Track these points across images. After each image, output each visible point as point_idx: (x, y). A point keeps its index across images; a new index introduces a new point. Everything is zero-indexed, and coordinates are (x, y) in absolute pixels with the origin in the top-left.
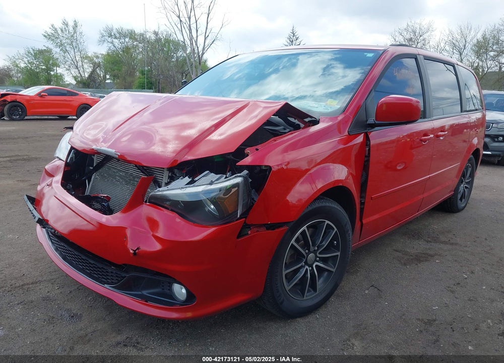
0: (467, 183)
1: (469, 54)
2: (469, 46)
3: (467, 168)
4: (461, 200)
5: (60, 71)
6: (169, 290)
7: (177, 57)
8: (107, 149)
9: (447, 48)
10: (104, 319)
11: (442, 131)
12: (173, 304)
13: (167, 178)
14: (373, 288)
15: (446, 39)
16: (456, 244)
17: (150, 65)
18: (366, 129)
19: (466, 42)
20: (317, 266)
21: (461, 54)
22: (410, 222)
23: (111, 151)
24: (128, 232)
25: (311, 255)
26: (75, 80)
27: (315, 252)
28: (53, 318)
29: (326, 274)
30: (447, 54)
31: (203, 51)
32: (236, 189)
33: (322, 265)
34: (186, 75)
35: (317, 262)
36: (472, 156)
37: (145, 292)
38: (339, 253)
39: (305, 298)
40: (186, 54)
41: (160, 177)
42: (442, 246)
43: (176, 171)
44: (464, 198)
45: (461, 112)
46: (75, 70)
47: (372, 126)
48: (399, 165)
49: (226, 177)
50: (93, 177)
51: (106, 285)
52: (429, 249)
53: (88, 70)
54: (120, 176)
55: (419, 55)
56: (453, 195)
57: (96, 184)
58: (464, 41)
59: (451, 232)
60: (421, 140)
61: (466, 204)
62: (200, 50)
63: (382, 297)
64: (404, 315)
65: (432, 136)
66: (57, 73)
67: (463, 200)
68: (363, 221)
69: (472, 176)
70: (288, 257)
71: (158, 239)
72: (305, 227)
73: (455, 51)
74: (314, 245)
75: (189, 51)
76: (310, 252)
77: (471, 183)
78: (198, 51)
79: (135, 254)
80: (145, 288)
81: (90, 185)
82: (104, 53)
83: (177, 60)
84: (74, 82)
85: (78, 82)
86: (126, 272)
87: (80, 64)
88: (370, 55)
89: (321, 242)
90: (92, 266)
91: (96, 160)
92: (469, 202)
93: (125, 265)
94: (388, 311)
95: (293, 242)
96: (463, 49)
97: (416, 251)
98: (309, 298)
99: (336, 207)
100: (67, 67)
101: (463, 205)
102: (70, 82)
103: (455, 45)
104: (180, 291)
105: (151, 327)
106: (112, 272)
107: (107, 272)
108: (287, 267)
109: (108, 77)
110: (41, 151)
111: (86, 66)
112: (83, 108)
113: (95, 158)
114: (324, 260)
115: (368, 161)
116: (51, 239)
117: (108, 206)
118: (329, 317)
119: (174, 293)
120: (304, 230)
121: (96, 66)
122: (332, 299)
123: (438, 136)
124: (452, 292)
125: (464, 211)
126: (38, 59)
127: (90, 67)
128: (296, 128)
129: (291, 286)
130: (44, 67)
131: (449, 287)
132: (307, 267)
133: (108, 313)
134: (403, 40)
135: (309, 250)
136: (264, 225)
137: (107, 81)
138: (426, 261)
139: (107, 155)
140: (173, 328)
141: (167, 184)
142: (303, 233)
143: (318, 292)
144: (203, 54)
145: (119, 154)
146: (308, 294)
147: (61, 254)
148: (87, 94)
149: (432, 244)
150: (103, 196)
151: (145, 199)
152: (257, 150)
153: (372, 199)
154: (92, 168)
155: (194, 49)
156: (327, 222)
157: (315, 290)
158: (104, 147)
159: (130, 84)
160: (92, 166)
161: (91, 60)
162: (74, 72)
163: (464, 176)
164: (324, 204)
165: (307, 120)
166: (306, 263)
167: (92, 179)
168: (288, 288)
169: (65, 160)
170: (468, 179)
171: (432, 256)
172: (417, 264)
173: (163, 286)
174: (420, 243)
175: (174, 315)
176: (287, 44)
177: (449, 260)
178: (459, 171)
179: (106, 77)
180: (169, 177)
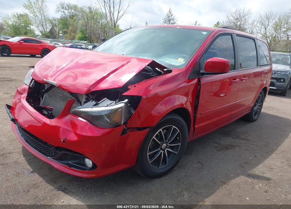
0: (259, 106)
1: (271, 29)
2: (271, 24)
3: (259, 98)
4: (255, 115)
5: (32, 27)
6: (83, 161)
7: (102, 23)
8: (52, 81)
9: (258, 25)
10: (48, 175)
11: (244, 77)
12: (85, 169)
13: (85, 99)
14: (199, 163)
15: (258, 20)
16: (249, 140)
17: (85, 26)
18: (199, 76)
19: (269, 21)
20: (167, 150)
21: (266, 29)
22: (226, 126)
23: (55, 83)
24: (61, 129)
25: (165, 145)
26: (41, 33)
27: (166, 143)
28: (19, 173)
29: (172, 155)
30: (258, 29)
31: (117, 20)
32: (121, 109)
33: (170, 150)
34: (107, 33)
35: (168, 148)
36: (262, 91)
37: (70, 162)
38: (180, 144)
39: (160, 168)
40: (107, 21)
41: (81, 98)
42: (241, 141)
43: (90, 95)
44: (257, 114)
45: (257, 66)
46: (41, 27)
47: (203, 74)
48: (222, 94)
49: (116, 103)
50: (44, 96)
51: (49, 157)
52: (234, 142)
53: (49, 28)
54: (59, 96)
55: (233, 33)
56: (250, 113)
57: (46, 100)
58: (268, 22)
59: (247, 133)
60: (232, 82)
61: (258, 118)
62: (115, 19)
63: (203, 169)
64: (214, 179)
65: (238, 80)
66: (31, 29)
67: (256, 115)
68: (195, 126)
69: (262, 102)
70: (151, 145)
71: (77, 134)
72: (161, 130)
73: (262, 27)
74: (166, 139)
75: (109, 19)
76: (163, 143)
77: (261, 106)
78: (114, 20)
79: (64, 141)
80: (70, 160)
81: (43, 100)
82: (59, 18)
83: (102, 24)
84: (40, 34)
85: (43, 34)
86: (60, 150)
87: (44, 24)
88: (205, 33)
89: (170, 138)
90: (41, 146)
91: (46, 87)
92: (259, 116)
93: (59, 147)
94: (206, 176)
95: (154, 137)
96: (267, 26)
97: (226, 143)
98: (162, 168)
99: (179, 118)
100: (37, 25)
101: (256, 118)
102: (38, 34)
103: (263, 24)
104: (89, 163)
105: (73, 180)
106: (52, 150)
107: (49, 150)
108: (150, 151)
109: (60, 32)
110: (19, 76)
111: (48, 25)
112: (44, 51)
113: (46, 85)
114: (172, 148)
115: (199, 93)
116: (19, 130)
117: (52, 113)
118: (172, 178)
119: (86, 163)
120: (161, 131)
121: (54, 26)
122: (176, 168)
123: (242, 80)
124: (243, 167)
125: (257, 121)
126: (20, 19)
127: (50, 26)
128: (159, 74)
129: (152, 161)
130: (23, 25)
131: (241, 164)
132: (161, 151)
133: (50, 172)
134: (233, 19)
135: (163, 142)
136: (137, 128)
137: (60, 35)
138: (231, 149)
139: (52, 85)
140: (85, 182)
141: (85, 102)
142: (160, 132)
143: (167, 165)
144: (117, 21)
145: (58, 85)
146: (161, 166)
147: (25, 139)
148: (48, 42)
149: (236, 139)
150: (49, 108)
151: (71, 112)
152: (135, 86)
153: (200, 114)
154: (44, 91)
155: (112, 19)
156: (174, 127)
157: (166, 163)
158: (51, 81)
159: (74, 37)
160: (44, 89)
161: (51, 22)
162: (41, 28)
163: (257, 102)
164: (172, 117)
165: (165, 70)
166: (161, 149)
167: (44, 97)
168: (150, 162)
169: (29, 85)
170: (259, 104)
171: (234, 146)
172: (225, 151)
173: (80, 159)
174: (229, 139)
175: (85, 175)
176: (166, 18)
177: (243, 149)
178: (255, 99)
179: (59, 32)
180: (86, 99)
